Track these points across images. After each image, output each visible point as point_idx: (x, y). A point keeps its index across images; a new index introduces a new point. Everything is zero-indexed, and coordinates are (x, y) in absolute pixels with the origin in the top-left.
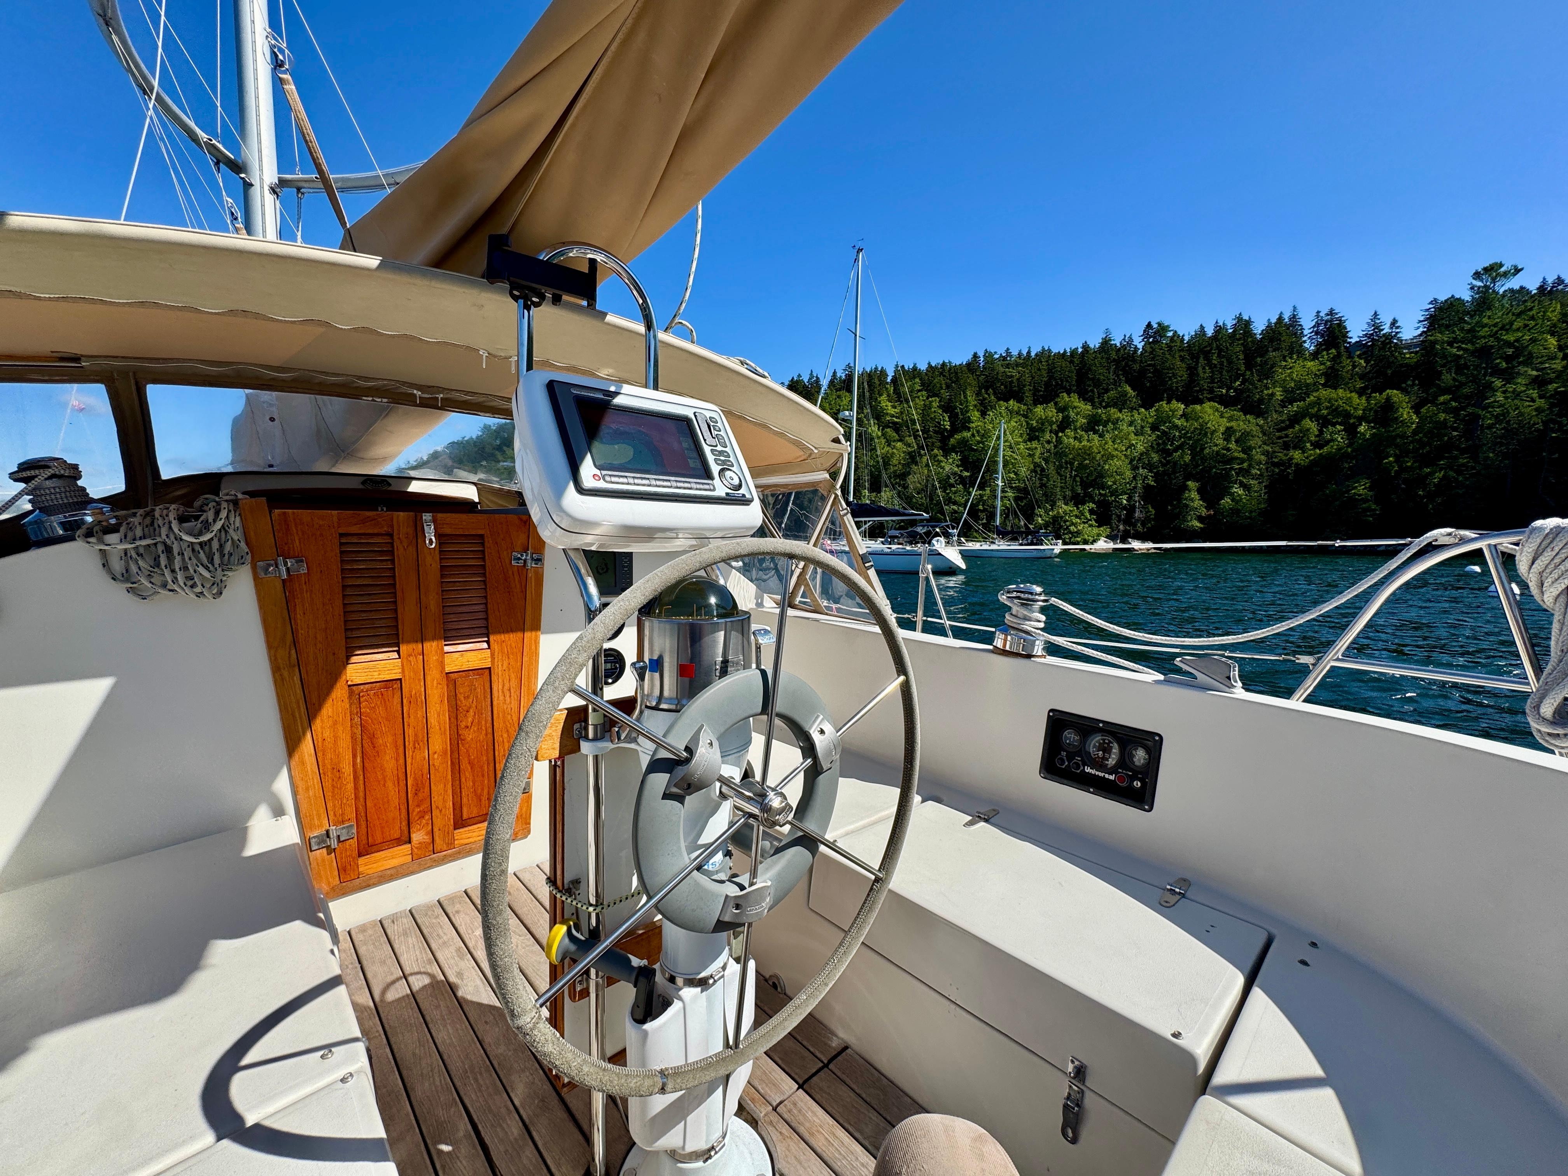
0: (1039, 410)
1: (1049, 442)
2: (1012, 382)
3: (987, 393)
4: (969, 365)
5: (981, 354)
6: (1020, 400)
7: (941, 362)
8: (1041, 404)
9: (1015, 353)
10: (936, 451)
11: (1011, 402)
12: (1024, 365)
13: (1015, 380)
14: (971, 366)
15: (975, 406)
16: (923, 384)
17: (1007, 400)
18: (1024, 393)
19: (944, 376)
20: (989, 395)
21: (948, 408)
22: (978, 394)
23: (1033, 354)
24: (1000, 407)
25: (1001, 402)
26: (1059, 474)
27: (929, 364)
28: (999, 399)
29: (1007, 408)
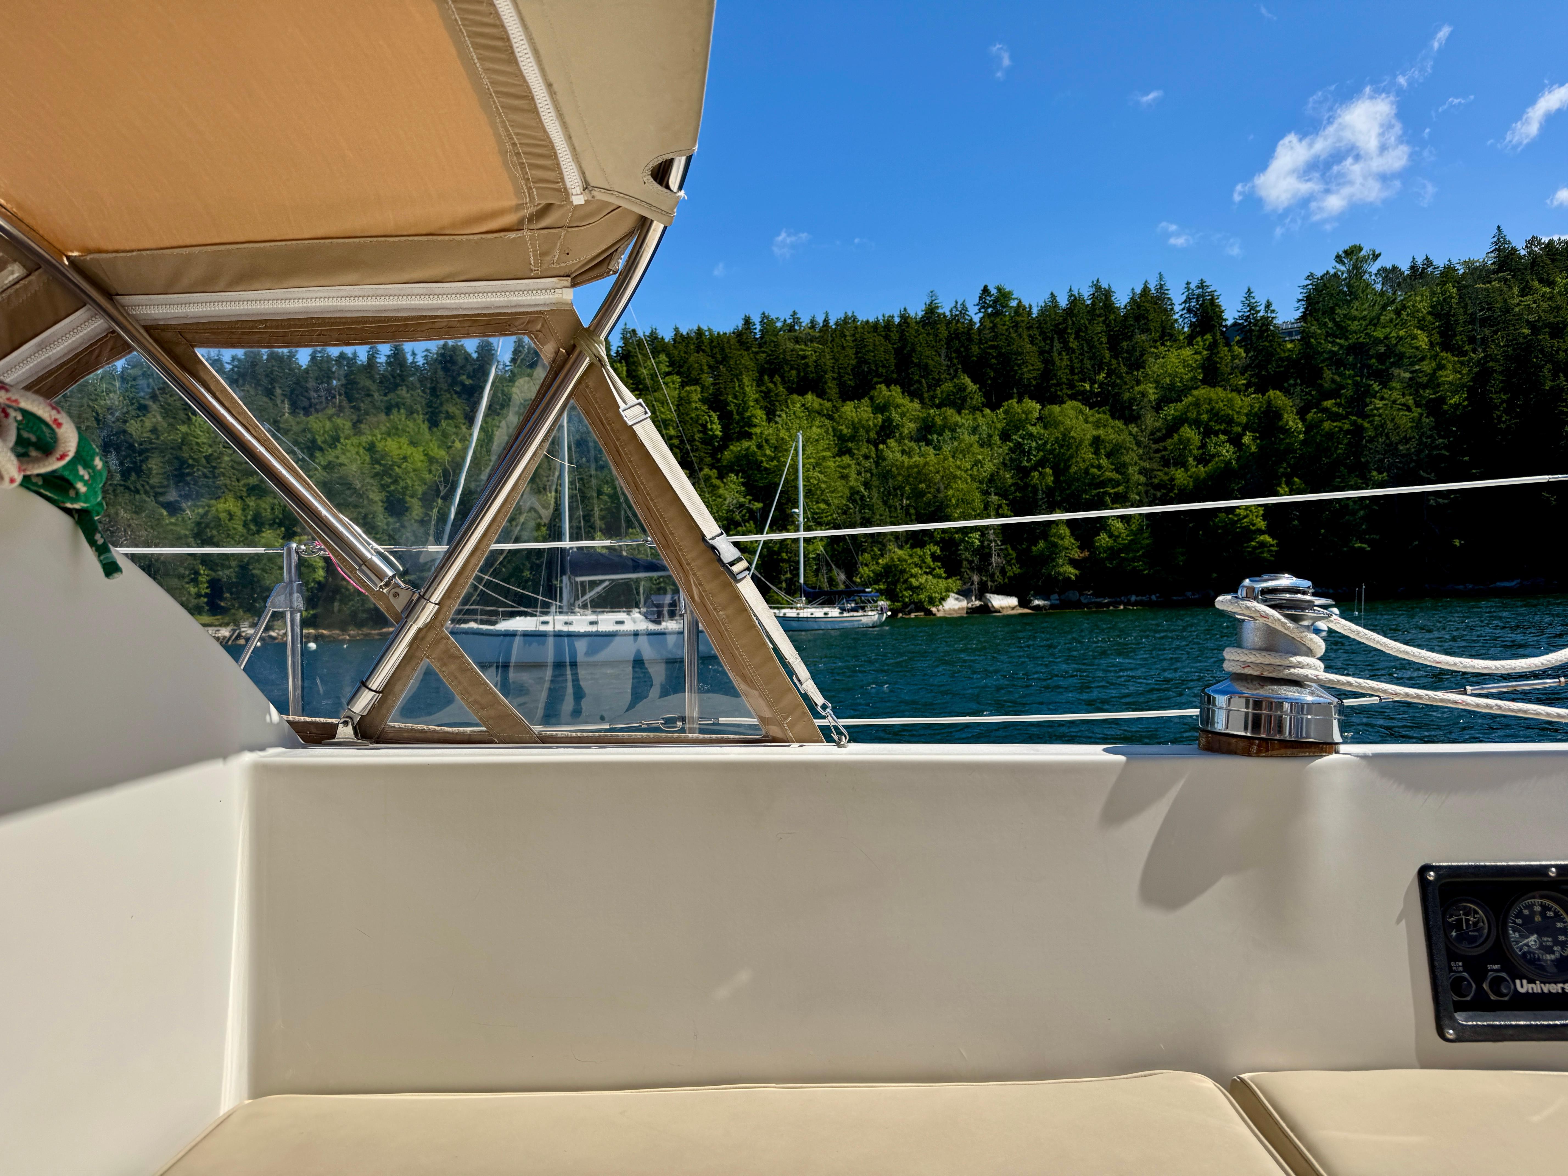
0: (849, 409)
1: (866, 457)
2: (807, 365)
3: (772, 382)
4: (739, 334)
5: (756, 319)
6: (821, 394)
7: (695, 328)
8: (852, 399)
9: (805, 321)
10: (706, 470)
11: (810, 397)
12: (821, 340)
13: (810, 362)
14: (742, 337)
15: (756, 401)
16: (672, 364)
17: (802, 393)
18: (826, 383)
19: (703, 351)
20: (775, 384)
21: (716, 402)
22: (760, 382)
23: (832, 323)
24: (793, 403)
25: (795, 396)
26: (885, 503)
27: (676, 330)
28: (791, 391)
29: (803, 405)
